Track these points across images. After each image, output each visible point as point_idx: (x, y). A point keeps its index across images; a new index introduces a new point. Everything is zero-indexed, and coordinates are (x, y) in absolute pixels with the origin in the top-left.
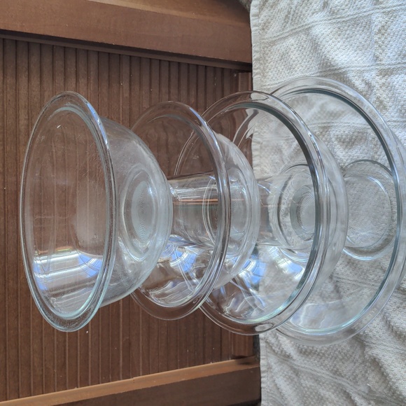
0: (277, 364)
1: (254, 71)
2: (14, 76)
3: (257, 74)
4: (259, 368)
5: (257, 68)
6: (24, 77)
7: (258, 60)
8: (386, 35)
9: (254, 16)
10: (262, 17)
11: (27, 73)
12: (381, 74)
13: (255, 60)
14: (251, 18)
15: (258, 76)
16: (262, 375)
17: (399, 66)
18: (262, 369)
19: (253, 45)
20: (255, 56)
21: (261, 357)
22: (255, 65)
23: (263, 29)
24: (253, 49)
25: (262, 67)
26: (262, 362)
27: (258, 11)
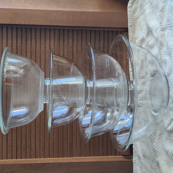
0: (138, 160)
1: (129, 31)
2: (25, 40)
3: (130, 32)
4: (132, 161)
5: (131, 30)
6: (29, 41)
7: (131, 26)
8: (164, 12)
9: (129, 7)
10: (133, 7)
11: (30, 39)
12: (162, 30)
13: (129, 26)
14: (128, 8)
15: (131, 33)
16: (134, 164)
17: (167, 26)
18: (134, 162)
19: (128, 20)
20: (129, 24)
21: (133, 156)
22: (129, 29)
23: (134, 13)
24: (128, 21)
25: (133, 29)
26: (134, 159)
27: (131, 5)
